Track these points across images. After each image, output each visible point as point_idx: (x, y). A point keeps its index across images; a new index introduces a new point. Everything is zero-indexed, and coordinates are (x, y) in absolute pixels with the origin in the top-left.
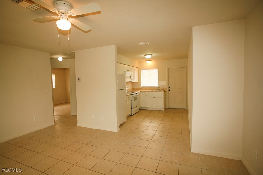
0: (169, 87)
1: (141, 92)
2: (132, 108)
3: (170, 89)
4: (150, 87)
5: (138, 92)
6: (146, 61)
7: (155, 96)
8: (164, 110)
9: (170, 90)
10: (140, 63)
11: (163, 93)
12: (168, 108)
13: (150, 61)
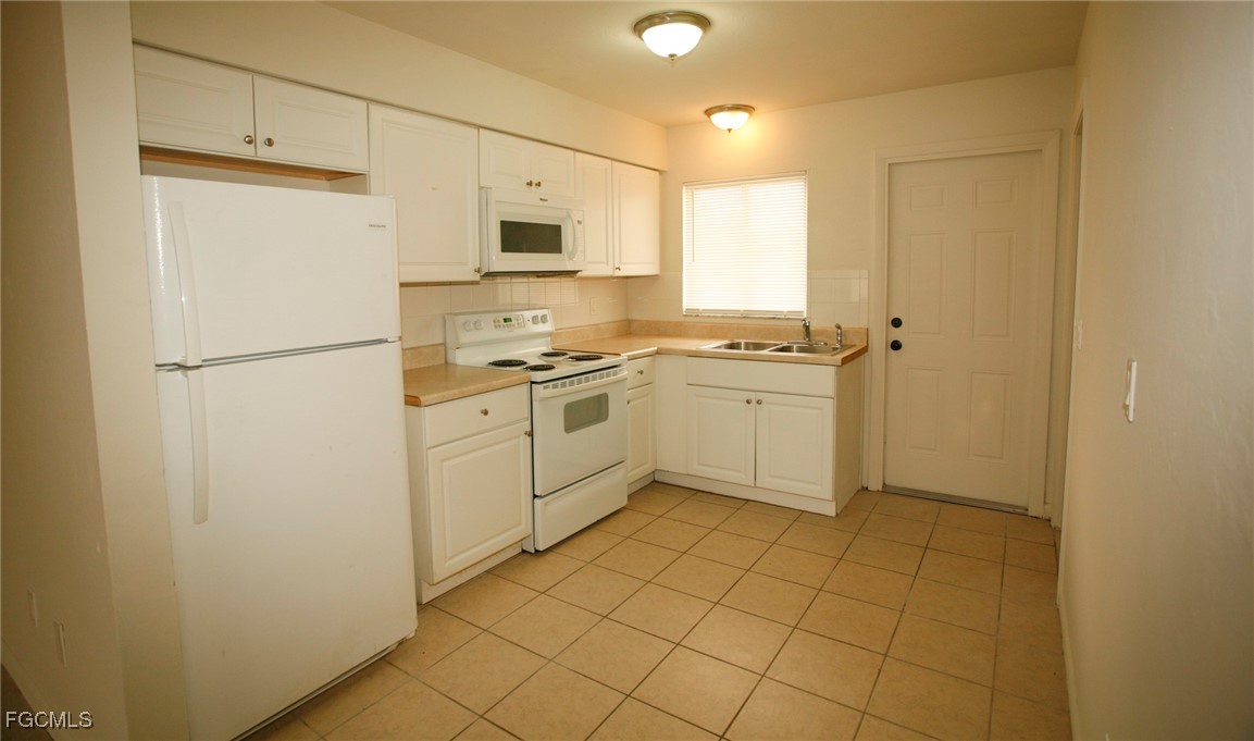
0: (897, 323)
1: (658, 353)
2: (535, 496)
3: (897, 334)
4: (746, 316)
5: (624, 356)
6: (709, 112)
7: (760, 396)
8: (832, 513)
9: (896, 346)
10: (673, 131)
11: (832, 370)
12: (876, 485)
13: (742, 116)
